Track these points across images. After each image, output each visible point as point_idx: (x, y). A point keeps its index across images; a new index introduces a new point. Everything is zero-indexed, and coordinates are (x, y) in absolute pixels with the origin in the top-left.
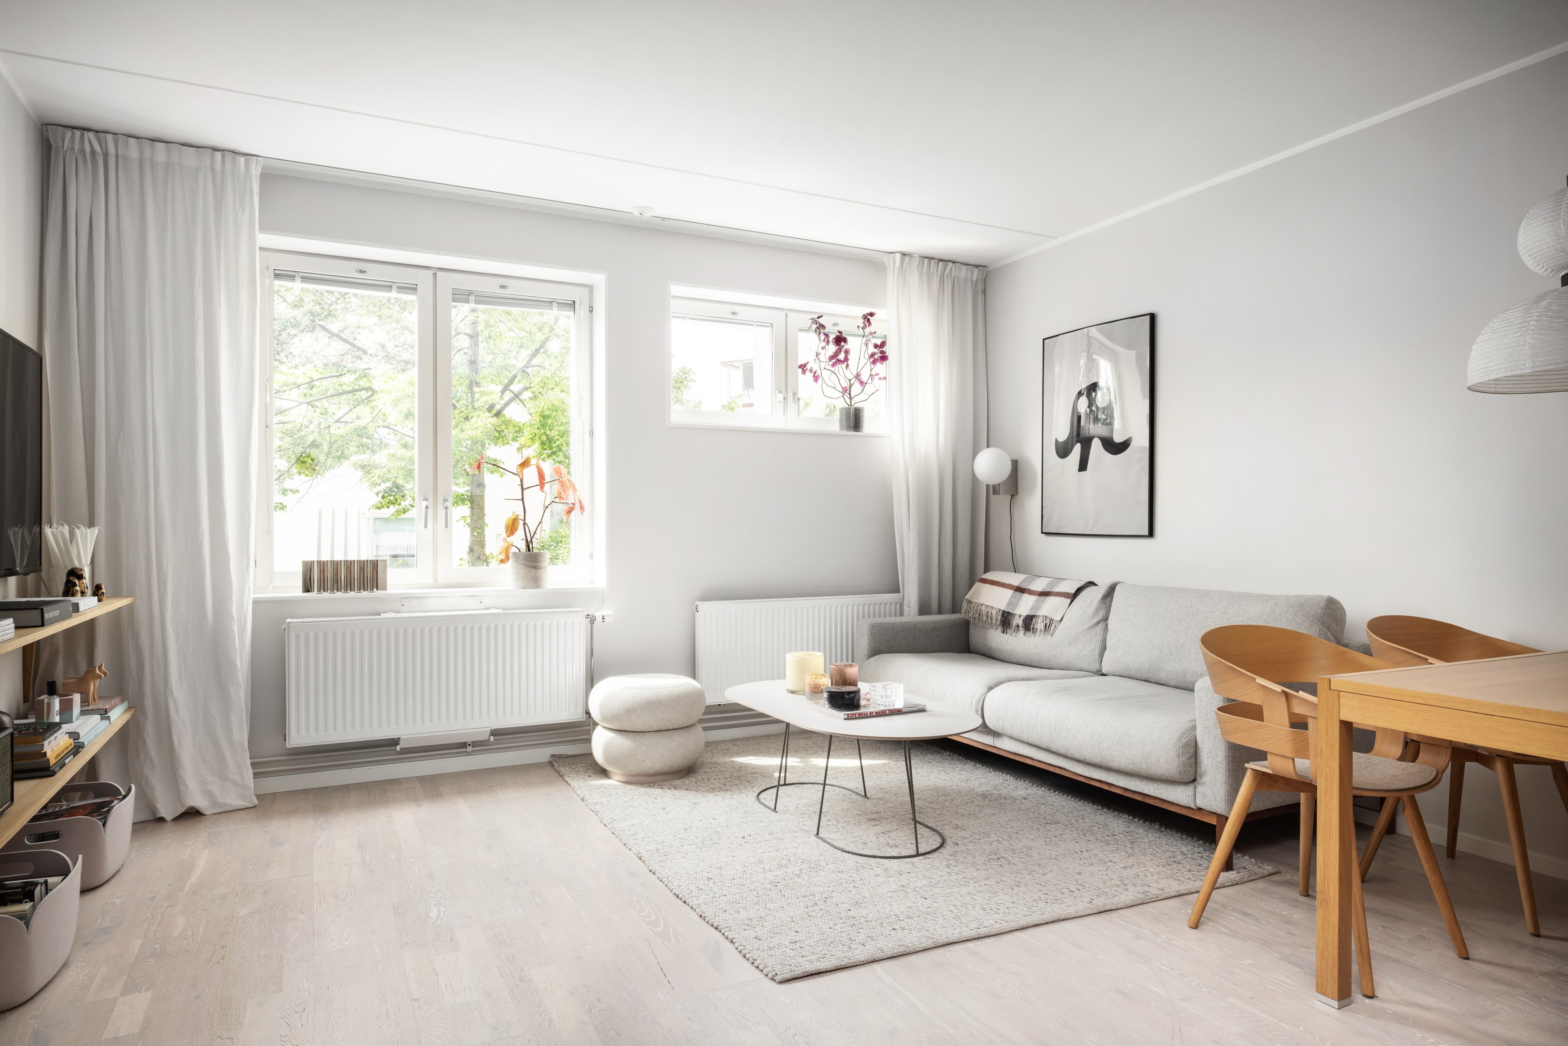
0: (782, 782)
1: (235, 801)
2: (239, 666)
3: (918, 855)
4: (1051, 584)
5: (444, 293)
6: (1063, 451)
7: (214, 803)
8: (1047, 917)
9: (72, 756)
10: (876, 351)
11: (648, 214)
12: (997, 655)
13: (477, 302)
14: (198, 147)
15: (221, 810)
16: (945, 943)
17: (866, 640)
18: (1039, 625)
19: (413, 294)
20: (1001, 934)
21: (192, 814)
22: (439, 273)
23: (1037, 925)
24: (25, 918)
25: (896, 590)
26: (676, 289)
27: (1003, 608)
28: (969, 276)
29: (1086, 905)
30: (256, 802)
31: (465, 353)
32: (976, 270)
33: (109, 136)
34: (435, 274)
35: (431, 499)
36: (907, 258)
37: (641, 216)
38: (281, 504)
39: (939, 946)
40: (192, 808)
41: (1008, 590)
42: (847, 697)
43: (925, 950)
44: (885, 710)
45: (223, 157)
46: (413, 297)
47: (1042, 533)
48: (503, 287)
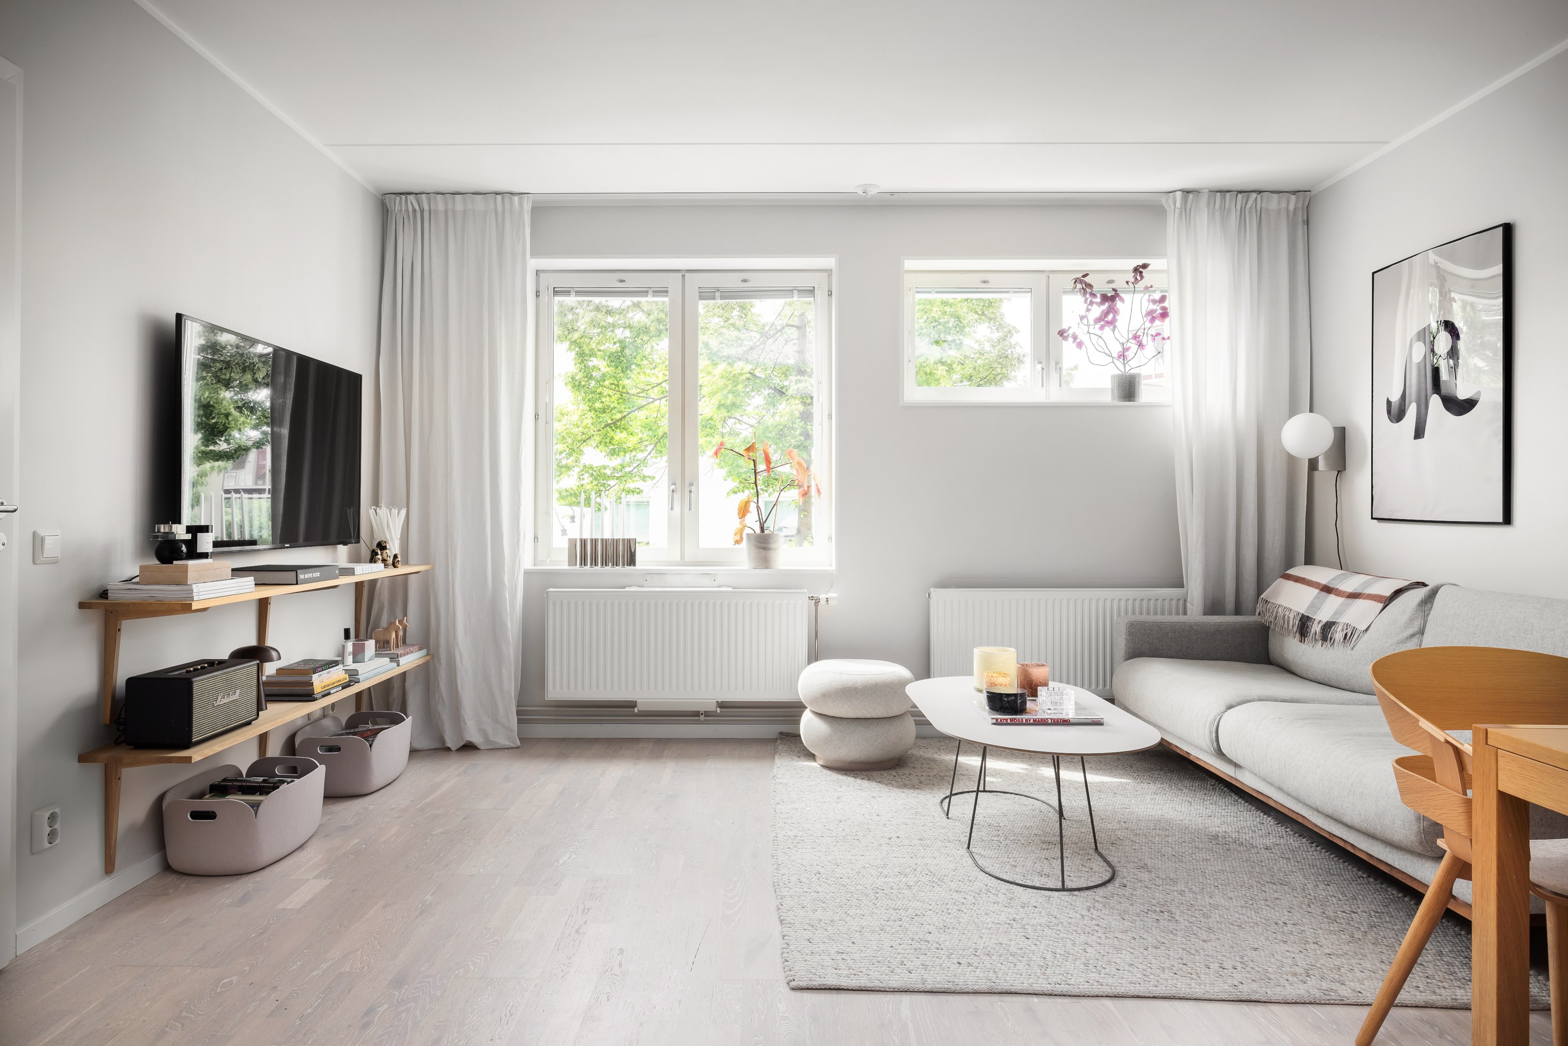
0: (981, 788)
1: (504, 742)
2: (510, 627)
3: (1063, 889)
4: (1367, 584)
5: (692, 292)
6: (1397, 414)
7: (487, 740)
8: (1161, 990)
9: (340, 688)
10: (1154, 307)
11: (873, 192)
12: (1294, 669)
13: (722, 298)
14: (485, 194)
15: (492, 747)
16: (1004, 991)
17: (1123, 639)
18: (1338, 636)
19: (667, 296)
20: (1084, 996)
21: (469, 748)
22: (687, 275)
23: (1138, 997)
24: (256, 806)
25: (1181, 585)
26: (910, 264)
27: (1302, 611)
28: (1284, 205)
29: (1226, 987)
30: (519, 744)
31: (794, 344)
32: (1293, 198)
33: (424, 196)
34: (683, 276)
35: (679, 484)
36: (1191, 196)
37: (865, 194)
38: (639, 489)
39: (995, 993)
40: (470, 742)
41: (1313, 589)
42: (1006, 699)
43: (975, 993)
44: (1047, 719)
45: (503, 199)
46: (666, 299)
47: (1372, 518)
48: (745, 281)
